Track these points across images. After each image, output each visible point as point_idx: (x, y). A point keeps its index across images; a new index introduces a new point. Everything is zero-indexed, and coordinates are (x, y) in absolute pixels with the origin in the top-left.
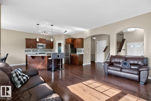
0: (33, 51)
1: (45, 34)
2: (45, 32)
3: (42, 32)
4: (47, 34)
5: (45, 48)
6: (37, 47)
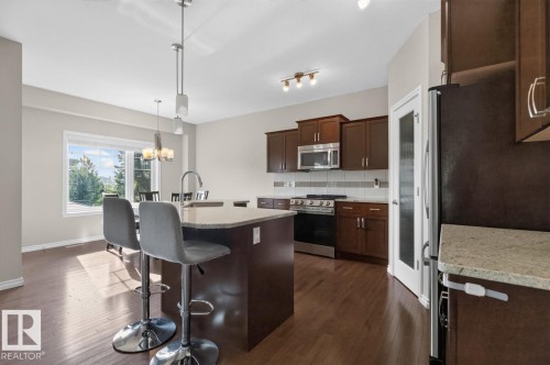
0: (297, 184)
1: (299, 86)
2: (299, 76)
3: (287, 84)
4: (314, 82)
5: (337, 166)
6: (299, 167)
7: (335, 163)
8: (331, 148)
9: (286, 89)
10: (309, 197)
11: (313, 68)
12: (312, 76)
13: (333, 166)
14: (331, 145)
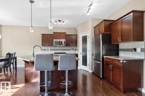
0: (51, 50)
1: (60, 23)
2: (60, 21)
3: (56, 22)
4: (64, 24)
5: (65, 45)
6: (54, 45)
7: (64, 44)
8: (64, 41)
9: (55, 23)
10: (55, 53)
11: (64, 20)
12: (63, 22)
13: (64, 45)
14: (64, 40)
